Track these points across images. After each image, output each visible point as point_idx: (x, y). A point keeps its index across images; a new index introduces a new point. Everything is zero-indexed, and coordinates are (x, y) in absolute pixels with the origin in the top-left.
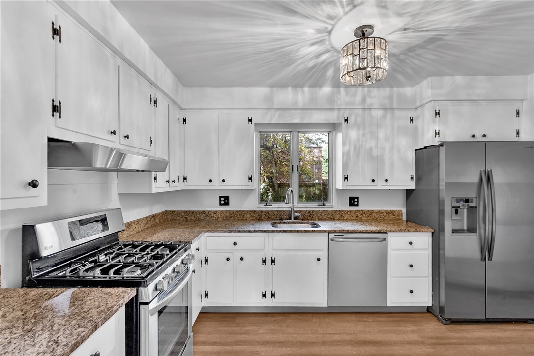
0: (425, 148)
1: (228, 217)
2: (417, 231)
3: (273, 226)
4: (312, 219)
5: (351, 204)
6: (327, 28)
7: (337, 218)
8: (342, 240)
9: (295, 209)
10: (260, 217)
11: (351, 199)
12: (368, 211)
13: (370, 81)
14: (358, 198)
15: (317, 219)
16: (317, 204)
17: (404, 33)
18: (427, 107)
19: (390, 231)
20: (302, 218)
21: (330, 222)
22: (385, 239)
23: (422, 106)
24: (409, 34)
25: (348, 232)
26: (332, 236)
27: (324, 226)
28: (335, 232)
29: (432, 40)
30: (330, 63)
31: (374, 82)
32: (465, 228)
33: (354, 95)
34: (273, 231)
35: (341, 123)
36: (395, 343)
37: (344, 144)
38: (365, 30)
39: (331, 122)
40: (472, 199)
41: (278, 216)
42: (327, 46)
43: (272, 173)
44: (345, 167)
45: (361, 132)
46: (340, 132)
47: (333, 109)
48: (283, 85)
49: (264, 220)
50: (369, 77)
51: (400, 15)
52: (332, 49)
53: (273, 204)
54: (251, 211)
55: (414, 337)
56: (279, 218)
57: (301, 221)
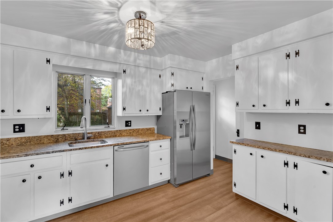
0: (167, 92)
1: (24, 142)
2: (164, 139)
3: (70, 146)
4: (101, 137)
5: (127, 126)
6: (118, 4)
7: (118, 135)
8: (123, 149)
9: (88, 132)
10: (56, 140)
11: (127, 122)
12: (137, 129)
13: (143, 48)
14: (130, 121)
15: (104, 137)
16: (104, 127)
17: (161, 24)
18: (168, 70)
19: (151, 141)
20: (93, 137)
21: (114, 138)
22: (148, 146)
23: (165, 69)
24: (164, 26)
25: (127, 144)
26: (116, 148)
27: (110, 141)
28: (118, 145)
29: (174, 33)
30: (116, 31)
31: (146, 49)
32: (184, 135)
33: (129, 56)
34: (71, 150)
35: (121, 73)
36: (154, 207)
37: (123, 87)
38: (142, 14)
39: (115, 71)
40: (187, 120)
41: (74, 138)
42: (115, 17)
43: (64, 104)
44: (124, 101)
45: (134, 80)
46: (120, 79)
47: (116, 63)
48: (79, 38)
49: (61, 142)
50: (143, 45)
51: (161, 12)
52: (119, 21)
53: (69, 129)
54: (48, 136)
55: (164, 200)
56: (75, 139)
57: (92, 140)
